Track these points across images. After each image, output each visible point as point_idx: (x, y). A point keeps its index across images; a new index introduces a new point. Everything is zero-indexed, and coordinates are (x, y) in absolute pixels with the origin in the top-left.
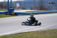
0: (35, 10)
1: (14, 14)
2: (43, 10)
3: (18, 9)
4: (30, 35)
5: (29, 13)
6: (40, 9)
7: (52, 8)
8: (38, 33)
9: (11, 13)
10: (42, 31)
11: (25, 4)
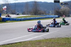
0: (28, 15)
6: (34, 13)
7: (49, 13)
10: (36, 41)
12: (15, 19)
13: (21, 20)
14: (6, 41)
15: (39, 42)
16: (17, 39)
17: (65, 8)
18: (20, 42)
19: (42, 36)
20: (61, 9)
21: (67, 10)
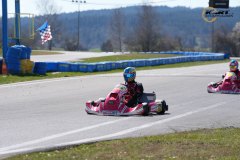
0: (120, 51)
1: (31, 72)
2: (153, 51)
3: (50, 49)
4: (96, 155)
5: (94, 64)
6: (140, 46)
7: (194, 44)
8: (132, 147)
9: (19, 64)
10: (146, 138)
11: (81, 29)
12: (78, 65)
13: (95, 70)
15: (155, 142)
16: (79, 133)
18: (92, 143)
19: (166, 123)
20: (234, 29)
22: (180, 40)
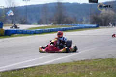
0: (47, 24)
1: (4, 34)
2: (62, 24)
4: (36, 72)
6: (56, 22)
7: (82, 20)
8: (53, 68)
10: (60, 64)
12: (26, 31)
13: (35, 33)
14: (10, 66)
15: (64, 66)
17: (108, 12)
18: (34, 67)
19: (69, 57)
20: (101, 13)
21: (111, 16)
22: (75, 18)
